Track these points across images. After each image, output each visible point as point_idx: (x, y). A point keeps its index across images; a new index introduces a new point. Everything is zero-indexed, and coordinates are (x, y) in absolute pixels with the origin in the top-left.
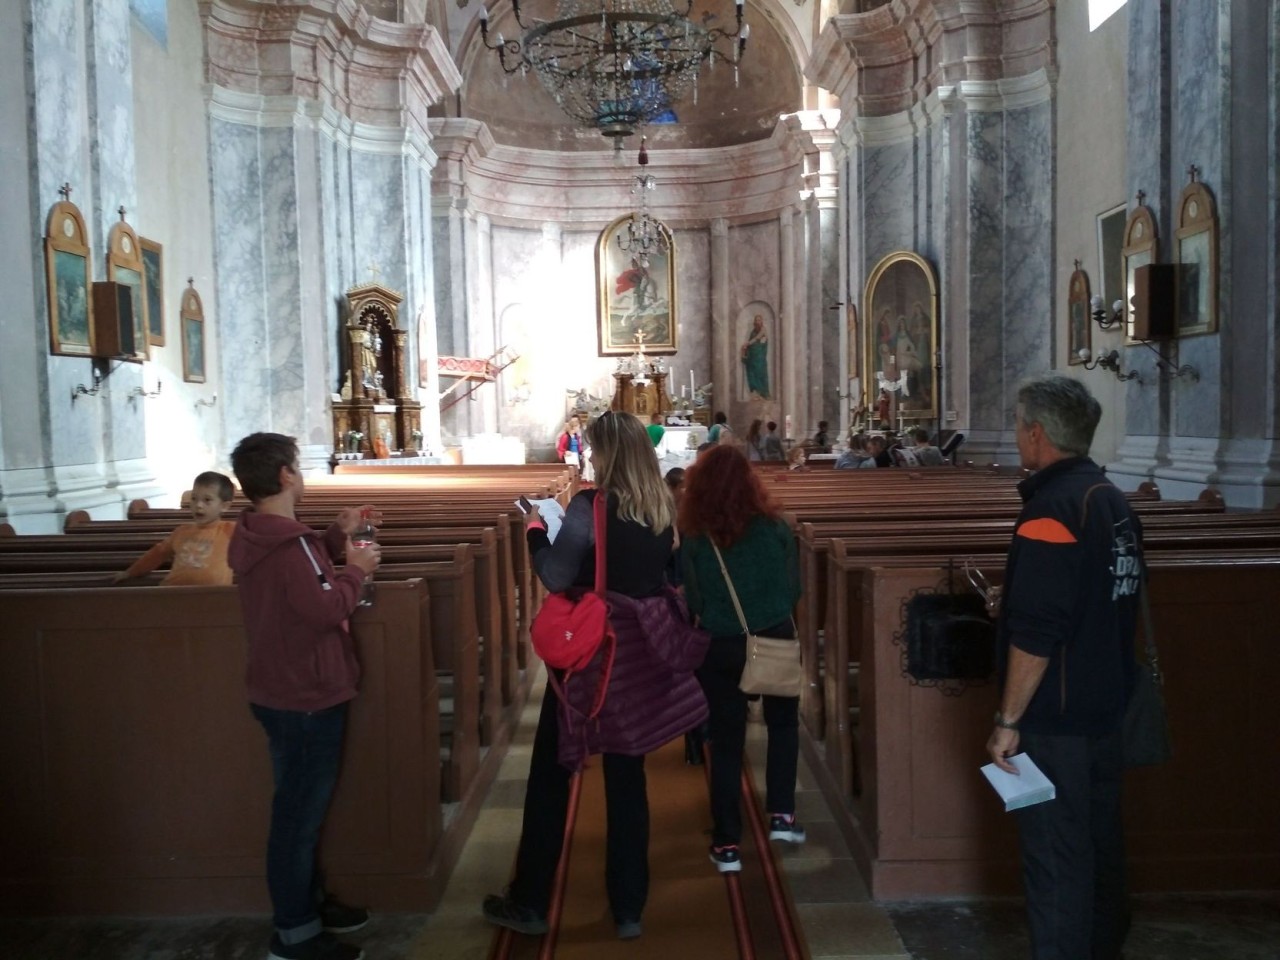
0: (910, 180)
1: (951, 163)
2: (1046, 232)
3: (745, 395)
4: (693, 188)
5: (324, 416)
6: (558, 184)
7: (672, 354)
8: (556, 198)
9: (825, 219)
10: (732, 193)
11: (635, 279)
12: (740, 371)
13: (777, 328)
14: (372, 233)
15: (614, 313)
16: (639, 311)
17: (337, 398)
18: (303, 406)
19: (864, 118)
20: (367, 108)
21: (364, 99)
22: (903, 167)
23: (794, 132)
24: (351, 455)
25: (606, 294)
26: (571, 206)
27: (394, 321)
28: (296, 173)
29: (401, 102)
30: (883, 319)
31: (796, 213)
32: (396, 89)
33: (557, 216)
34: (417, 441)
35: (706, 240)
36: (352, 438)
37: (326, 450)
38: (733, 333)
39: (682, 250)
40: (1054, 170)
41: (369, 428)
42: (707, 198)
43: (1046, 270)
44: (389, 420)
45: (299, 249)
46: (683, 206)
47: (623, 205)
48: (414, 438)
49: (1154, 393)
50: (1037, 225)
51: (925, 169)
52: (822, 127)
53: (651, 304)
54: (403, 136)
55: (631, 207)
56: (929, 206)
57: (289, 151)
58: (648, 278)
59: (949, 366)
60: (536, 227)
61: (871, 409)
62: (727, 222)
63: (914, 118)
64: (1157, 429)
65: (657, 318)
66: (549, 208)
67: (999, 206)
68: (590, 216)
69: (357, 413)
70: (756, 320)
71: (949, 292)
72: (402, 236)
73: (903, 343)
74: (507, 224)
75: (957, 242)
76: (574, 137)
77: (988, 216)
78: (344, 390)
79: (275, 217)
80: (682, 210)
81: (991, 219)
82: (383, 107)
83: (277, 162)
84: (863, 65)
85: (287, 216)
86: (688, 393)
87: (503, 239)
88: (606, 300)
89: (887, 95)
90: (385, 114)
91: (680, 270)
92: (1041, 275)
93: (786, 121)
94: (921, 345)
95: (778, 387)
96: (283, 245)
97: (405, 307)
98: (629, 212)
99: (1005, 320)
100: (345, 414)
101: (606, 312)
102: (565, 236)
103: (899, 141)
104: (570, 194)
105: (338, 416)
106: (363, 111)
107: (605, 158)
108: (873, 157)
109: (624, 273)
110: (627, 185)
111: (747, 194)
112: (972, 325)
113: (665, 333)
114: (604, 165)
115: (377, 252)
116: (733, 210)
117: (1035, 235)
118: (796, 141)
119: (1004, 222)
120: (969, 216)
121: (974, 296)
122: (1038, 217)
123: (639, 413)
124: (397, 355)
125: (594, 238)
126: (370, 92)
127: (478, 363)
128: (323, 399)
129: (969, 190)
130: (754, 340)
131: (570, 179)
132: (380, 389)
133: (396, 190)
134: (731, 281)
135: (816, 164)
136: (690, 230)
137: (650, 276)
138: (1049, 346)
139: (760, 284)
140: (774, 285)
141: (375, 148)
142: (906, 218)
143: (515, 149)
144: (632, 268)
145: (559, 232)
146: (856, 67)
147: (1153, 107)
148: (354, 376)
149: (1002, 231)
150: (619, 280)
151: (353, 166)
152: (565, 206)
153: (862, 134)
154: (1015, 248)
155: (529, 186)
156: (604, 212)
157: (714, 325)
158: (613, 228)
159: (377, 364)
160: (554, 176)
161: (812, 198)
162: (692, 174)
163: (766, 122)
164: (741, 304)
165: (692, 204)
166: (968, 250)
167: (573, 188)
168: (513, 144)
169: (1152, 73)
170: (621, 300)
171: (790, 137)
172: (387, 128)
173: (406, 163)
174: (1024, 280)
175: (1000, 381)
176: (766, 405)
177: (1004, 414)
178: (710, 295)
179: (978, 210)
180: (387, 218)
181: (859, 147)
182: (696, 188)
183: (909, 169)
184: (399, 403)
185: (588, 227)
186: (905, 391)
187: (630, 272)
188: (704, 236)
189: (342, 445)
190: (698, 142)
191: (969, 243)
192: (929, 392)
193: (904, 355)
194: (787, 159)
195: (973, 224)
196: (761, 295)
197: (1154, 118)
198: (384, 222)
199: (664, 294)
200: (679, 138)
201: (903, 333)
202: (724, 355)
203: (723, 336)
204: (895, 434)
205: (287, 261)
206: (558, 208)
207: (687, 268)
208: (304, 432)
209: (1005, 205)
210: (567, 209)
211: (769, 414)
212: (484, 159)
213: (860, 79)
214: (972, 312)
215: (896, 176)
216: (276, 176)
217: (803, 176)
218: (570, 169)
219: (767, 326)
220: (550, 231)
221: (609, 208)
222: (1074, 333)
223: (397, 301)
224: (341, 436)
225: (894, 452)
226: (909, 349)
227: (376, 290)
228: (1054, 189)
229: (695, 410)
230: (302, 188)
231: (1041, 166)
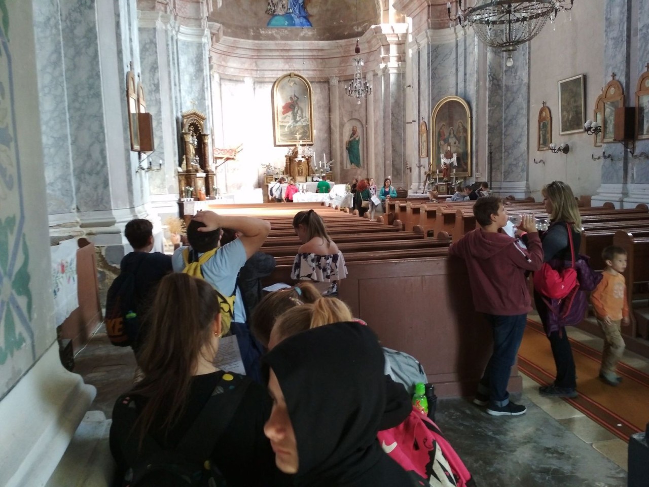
0: (454, 61)
1: (478, 53)
2: (525, 89)
3: (348, 166)
4: (319, 61)
5: (174, 179)
6: (252, 58)
7: (311, 145)
8: (251, 64)
9: (393, 78)
10: (340, 64)
11: (292, 107)
12: (345, 153)
13: (365, 133)
14: (188, 84)
15: (281, 124)
16: (294, 123)
17: (180, 170)
18: (165, 175)
19: (431, 30)
20: (184, 18)
21: (183, 13)
22: (450, 55)
23: (378, 34)
24: (189, 199)
25: (277, 114)
26: (259, 69)
27: (202, 129)
28: (158, 52)
29: (201, 15)
30: (441, 129)
31: (375, 75)
32: (199, 8)
33: (252, 74)
34: (215, 191)
35: (327, 88)
36: (188, 190)
37: (176, 197)
38: (341, 134)
39: (315, 93)
40: (529, 59)
41: (195, 185)
42: (327, 66)
43: (525, 106)
44: (202, 181)
45: (161, 92)
46: (316, 70)
47: (285, 69)
48: (214, 190)
49: (621, 164)
50: (520, 84)
51: (463, 56)
52: (392, 32)
53: (300, 120)
54: (204, 33)
55: (289, 70)
56: (465, 74)
57: (154, 40)
58: (298, 106)
59: (477, 152)
60: (241, 79)
61: (438, 172)
62: (338, 79)
63: (457, 31)
64: (622, 181)
65: (303, 127)
66: (247, 69)
67: (501, 75)
68: (268, 74)
69: (190, 178)
70: (353, 128)
71: (477, 116)
72: (203, 85)
73: (452, 140)
74: (228, 78)
75: (481, 92)
76: (259, 33)
77: (496, 79)
78: (183, 166)
79: (147, 75)
80: (315, 72)
81: (498, 82)
82: (192, 17)
83: (147, 46)
84: (430, 4)
85: (154, 75)
86: (323, 166)
87: (227, 86)
88: (278, 117)
89: (442, 19)
90: (193, 21)
91: (314, 102)
92: (522, 108)
93: (374, 29)
94: (462, 141)
95: (365, 162)
96: (152, 90)
97: (206, 123)
98: (288, 72)
99: (504, 130)
100: (184, 178)
101: (278, 123)
102: (256, 84)
103: (448, 42)
104: (258, 63)
105: (181, 179)
106: (182, 19)
107: (276, 44)
108: (435, 49)
109: (286, 104)
110: (287, 59)
111: (348, 64)
112: (489, 132)
113: (307, 134)
114: (276, 48)
115: (191, 93)
116: (341, 72)
117: (518, 89)
118: (377, 39)
119: (504, 83)
120: (488, 80)
121: (490, 118)
122: (520, 81)
123: (299, 175)
124: (204, 147)
125: (271, 86)
126: (185, 9)
127: (230, 151)
128: (173, 171)
129: (488, 67)
130: (352, 138)
131: (258, 55)
132: (197, 165)
133: (200, 61)
134: (340, 108)
135: (388, 51)
136: (319, 82)
137: (299, 106)
138: (526, 142)
139: (356, 111)
140: (363, 111)
141: (189, 39)
142: (452, 80)
143: (232, 39)
144: (290, 101)
145: (253, 82)
146: (427, 5)
147: (621, 35)
148: (187, 158)
149: (503, 87)
150: (284, 108)
151: (179, 48)
152: (255, 69)
153: (430, 38)
154: (509, 95)
155: (238, 58)
156: (275, 72)
157: (332, 131)
158: (280, 81)
159: (195, 152)
160: (250, 53)
161: (386, 67)
162: (320, 53)
163: (358, 28)
164: (345, 120)
165: (320, 69)
166: (487, 96)
167: (259, 60)
168: (230, 36)
169: (621, 20)
170: (285, 118)
171: (375, 37)
172: (194, 28)
173: (204, 47)
174: (513, 110)
175: (501, 158)
176: (359, 171)
177: (503, 174)
178: (330, 115)
179: (492, 77)
180: (195, 76)
181: (428, 45)
182: (322, 61)
183: (454, 55)
184: (206, 172)
185: (267, 80)
186: (455, 164)
187: (289, 103)
188: (326, 85)
189: (184, 194)
190: (322, 37)
191: (487, 93)
192: (466, 164)
193: (453, 146)
194: (370, 47)
195: (490, 83)
196: (356, 116)
197: (622, 40)
198: (194, 78)
199: (307, 115)
200: (313, 35)
201: (452, 135)
202: (337, 146)
203: (336, 136)
204: (451, 184)
205: (154, 99)
206: (252, 70)
207: (318, 102)
208: (165, 187)
209: (504, 74)
210: (257, 70)
211: (360, 175)
212: (217, 44)
213: (429, 10)
214: (489, 125)
215: (446, 59)
216: (147, 53)
217: (381, 56)
218: (258, 50)
219: (359, 131)
220: (249, 81)
221: (278, 70)
222: (542, 136)
223: (203, 119)
224: (183, 189)
225: (479, 192)
226: (455, 143)
227: (195, 114)
228: (529, 68)
229: (326, 174)
230: (161, 60)
231: (523, 57)
